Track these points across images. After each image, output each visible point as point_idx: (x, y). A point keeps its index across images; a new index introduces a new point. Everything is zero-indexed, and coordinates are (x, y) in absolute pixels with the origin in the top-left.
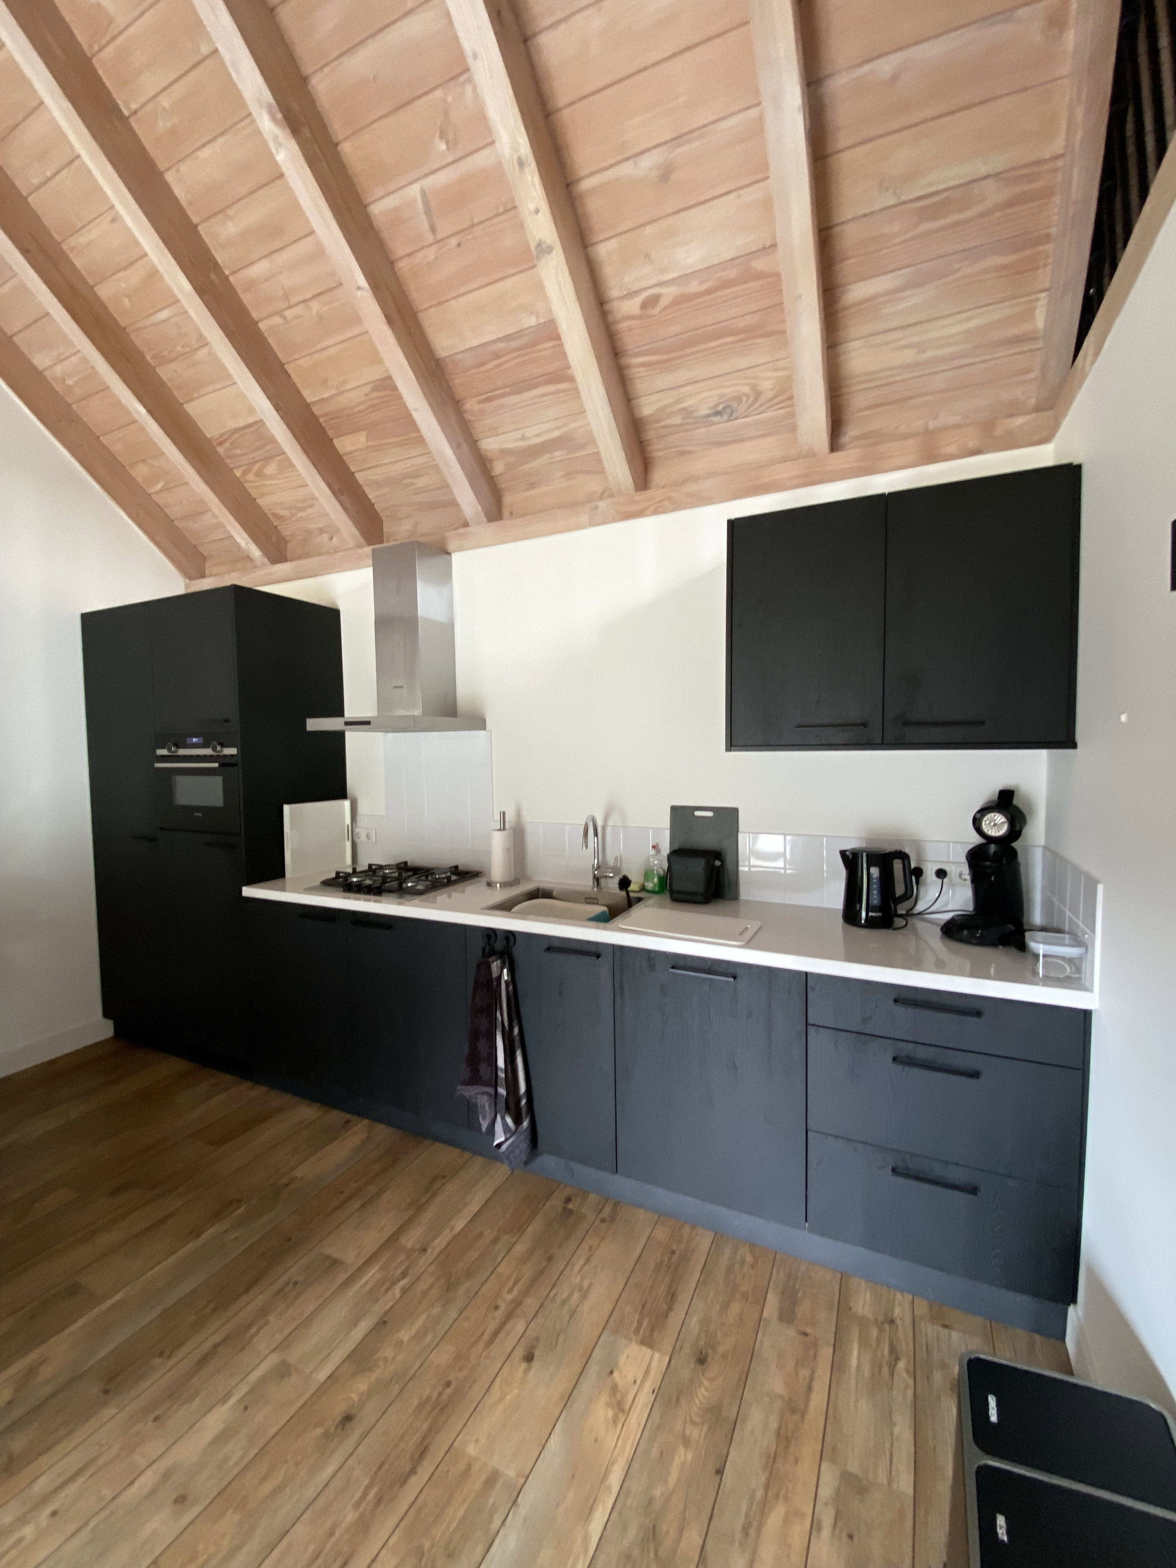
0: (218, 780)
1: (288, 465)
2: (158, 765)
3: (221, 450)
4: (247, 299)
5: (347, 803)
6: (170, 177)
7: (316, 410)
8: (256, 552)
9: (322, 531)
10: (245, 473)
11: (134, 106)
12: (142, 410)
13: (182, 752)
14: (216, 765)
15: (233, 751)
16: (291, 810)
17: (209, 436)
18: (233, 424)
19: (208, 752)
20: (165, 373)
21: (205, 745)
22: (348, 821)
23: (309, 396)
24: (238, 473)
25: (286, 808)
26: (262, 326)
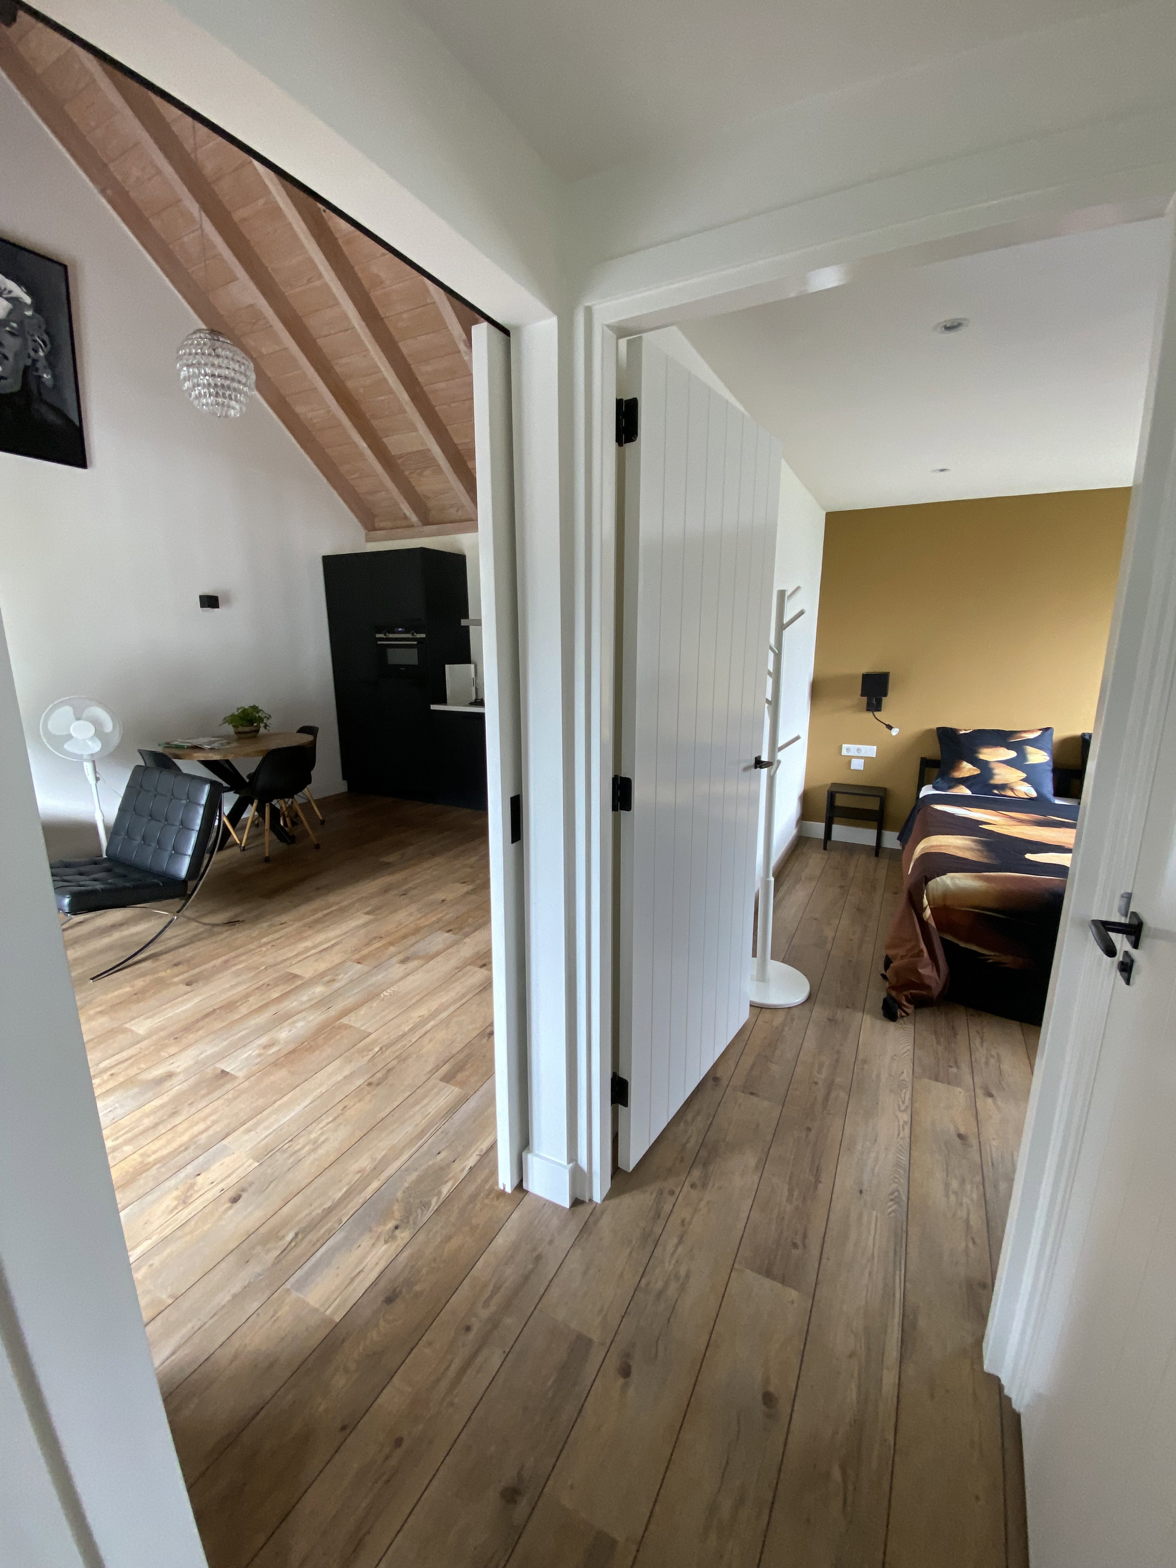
0: (416, 650)
1: (438, 470)
2: (379, 643)
3: (399, 461)
4: (431, 397)
5: (472, 666)
6: (400, 344)
7: (460, 447)
8: (414, 518)
9: (452, 506)
10: (411, 473)
11: (387, 315)
12: (365, 445)
13: (391, 636)
14: (416, 643)
15: (423, 636)
16: (450, 668)
17: (393, 454)
18: (410, 450)
19: (409, 636)
20: (375, 423)
21: (406, 632)
22: (473, 675)
23: (456, 440)
24: (407, 473)
25: (447, 667)
26: (437, 408)
